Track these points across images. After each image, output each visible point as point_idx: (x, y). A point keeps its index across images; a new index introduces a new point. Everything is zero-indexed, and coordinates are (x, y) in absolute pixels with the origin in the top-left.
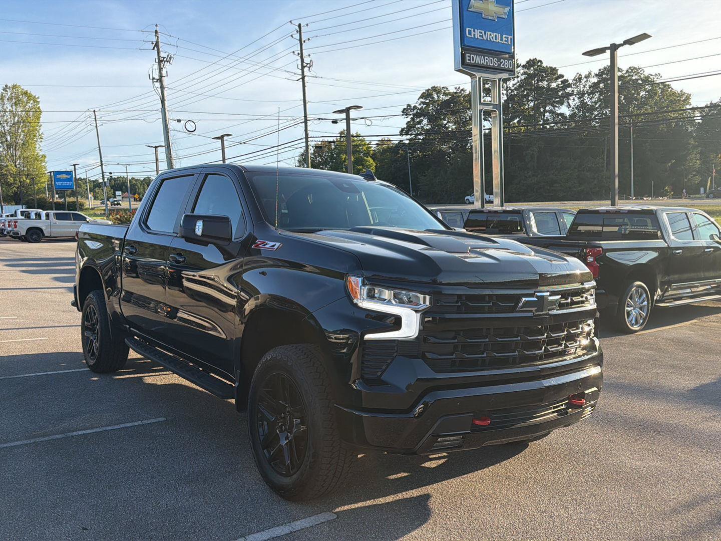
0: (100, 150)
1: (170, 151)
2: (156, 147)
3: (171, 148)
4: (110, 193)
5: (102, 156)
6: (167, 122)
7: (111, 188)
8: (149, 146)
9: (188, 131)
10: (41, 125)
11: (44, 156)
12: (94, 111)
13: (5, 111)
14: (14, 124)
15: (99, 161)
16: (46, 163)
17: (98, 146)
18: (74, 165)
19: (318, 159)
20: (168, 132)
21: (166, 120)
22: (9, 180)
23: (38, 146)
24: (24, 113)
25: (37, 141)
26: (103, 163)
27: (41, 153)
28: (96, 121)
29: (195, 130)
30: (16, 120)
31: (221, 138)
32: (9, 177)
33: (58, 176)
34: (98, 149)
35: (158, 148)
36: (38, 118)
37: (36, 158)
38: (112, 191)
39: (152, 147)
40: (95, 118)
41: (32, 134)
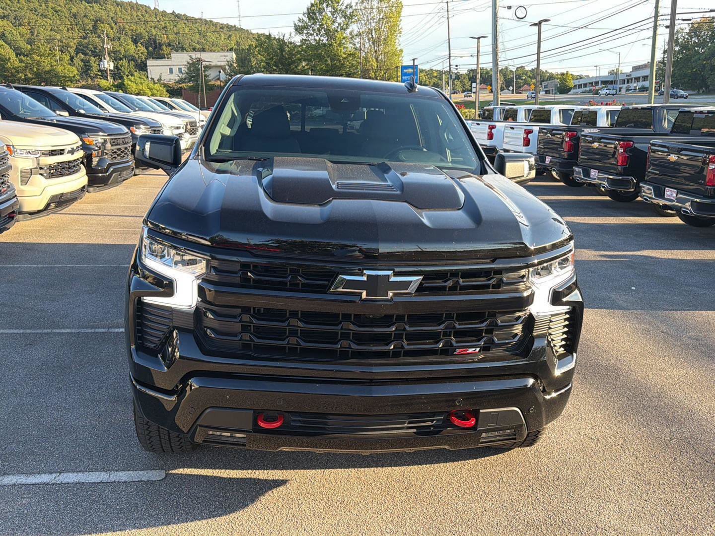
0: (449, 42)
1: (497, 41)
2: (479, 38)
3: (498, 37)
4: (467, 85)
5: (451, 48)
6: (497, 10)
7: (469, 80)
8: (472, 38)
9: (518, 18)
10: (401, 20)
11: (401, 51)
12: (447, 2)
13: (372, 8)
14: (379, 20)
15: (448, 53)
16: (402, 57)
17: (448, 38)
18: (414, 60)
19: (693, 39)
20: (497, 21)
21: (495, 9)
22: (371, 75)
23: (397, 41)
24: (387, 9)
25: (396, 36)
26: (451, 55)
27: (399, 48)
28: (448, 12)
29: (525, 17)
30: (381, 17)
31: (539, 24)
32: (371, 72)
33: (404, 70)
34: (448, 41)
35: (481, 39)
36: (399, 13)
37: (394, 54)
38: (470, 83)
39: (475, 38)
40: (448, 10)
41: (394, 29)
